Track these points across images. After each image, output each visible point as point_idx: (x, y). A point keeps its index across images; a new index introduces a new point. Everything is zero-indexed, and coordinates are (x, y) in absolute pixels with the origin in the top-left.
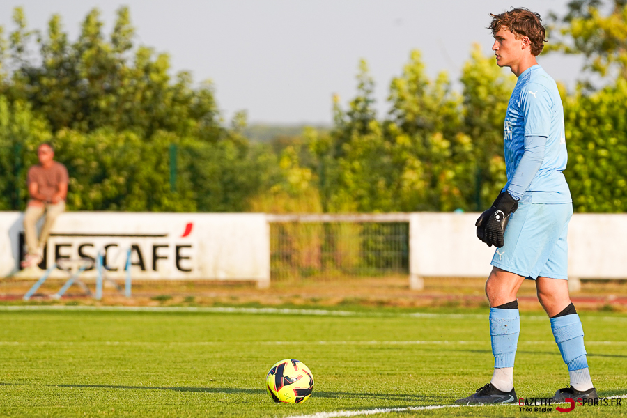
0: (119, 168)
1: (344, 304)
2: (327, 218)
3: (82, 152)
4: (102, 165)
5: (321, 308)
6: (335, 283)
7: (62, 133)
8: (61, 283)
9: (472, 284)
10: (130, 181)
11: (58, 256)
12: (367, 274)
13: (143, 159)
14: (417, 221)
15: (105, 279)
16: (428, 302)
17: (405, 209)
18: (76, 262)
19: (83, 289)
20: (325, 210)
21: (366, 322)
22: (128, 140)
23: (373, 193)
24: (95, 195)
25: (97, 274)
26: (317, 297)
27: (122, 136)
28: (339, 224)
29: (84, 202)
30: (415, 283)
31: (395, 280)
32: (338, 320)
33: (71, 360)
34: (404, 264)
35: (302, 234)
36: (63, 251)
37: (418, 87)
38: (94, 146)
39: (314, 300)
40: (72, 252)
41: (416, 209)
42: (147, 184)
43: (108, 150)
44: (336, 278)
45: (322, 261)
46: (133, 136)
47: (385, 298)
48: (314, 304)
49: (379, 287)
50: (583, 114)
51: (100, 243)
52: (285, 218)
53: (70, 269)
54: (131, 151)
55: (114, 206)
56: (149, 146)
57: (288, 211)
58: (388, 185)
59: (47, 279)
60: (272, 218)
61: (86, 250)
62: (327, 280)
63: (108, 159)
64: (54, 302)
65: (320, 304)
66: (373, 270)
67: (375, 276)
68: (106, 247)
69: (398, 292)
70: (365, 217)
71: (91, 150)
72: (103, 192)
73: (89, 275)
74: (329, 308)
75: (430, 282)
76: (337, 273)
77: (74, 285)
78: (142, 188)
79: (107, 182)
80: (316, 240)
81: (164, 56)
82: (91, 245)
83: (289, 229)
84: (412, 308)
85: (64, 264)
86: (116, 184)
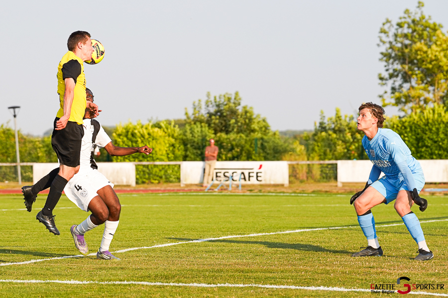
0: (237, 146)
1: (313, 192)
2: (308, 162)
3: (225, 141)
4: (232, 146)
5: (305, 193)
6: (312, 185)
7: (218, 134)
8: (218, 185)
9: (360, 185)
10: (241, 151)
11: (217, 176)
12: (323, 182)
13: (246, 143)
14: (340, 163)
15: (232, 184)
16: (343, 191)
17: (337, 159)
18: (223, 178)
19: (225, 187)
20: (308, 160)
21: (320, 198)
22: (241, 136)
23: (325, 154)
24: (230, 155)
25: (230, 182)
26: (304, 189)
27: (239, 135)
28: (313, 164)
29: (226, 158)
30: (339, 185)
31: (333, 183)
32: (310, 198)
33: (217, 211)
34: (336, 178)
35: (300, 167)
36: (218, 174)
37: (339, 118)
38: (229, 139)
39: (303, 191)
40: (222, 175)
41: (340, 159)
42: (247, 152)
43: (234, 140)
44: (312, 183)
45: (307, 178)
46: (242, 135)
47: (328, 190)
48: (303, 192)
49: (327, 186)
50: (400, 125)
51: (231, 172)
52: (294, 163)
53: (221, 181)
54: (242, 141)
55: (236, 159)
56: (248, 139)
57: (296, 160)
58: (331, 151)
59: (213, 184)
60: (289, 162)
61: (226, 174)
62: (309, 184)
63: (234, 143)
64: (215, 192)
65: (305, 192)
66: (325, 180)
67: (326, 182)
68: (233, 173)
69: (333, 188)
70: (322, 162)
71: (228, 140)
72: (232, 154)
73: (227, 183)
74: (308, 194)
75: (344, 184)
76: (312, 181)
77: (222, 186)
78: (245, 153)
79: (233, 151)
80: (305, 169)
81: (251, 108)
82: (228, 172)
83: (296, 166)
84: (337, 193)
85: (219, 179)
86: (237, 152)
